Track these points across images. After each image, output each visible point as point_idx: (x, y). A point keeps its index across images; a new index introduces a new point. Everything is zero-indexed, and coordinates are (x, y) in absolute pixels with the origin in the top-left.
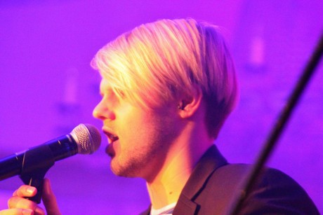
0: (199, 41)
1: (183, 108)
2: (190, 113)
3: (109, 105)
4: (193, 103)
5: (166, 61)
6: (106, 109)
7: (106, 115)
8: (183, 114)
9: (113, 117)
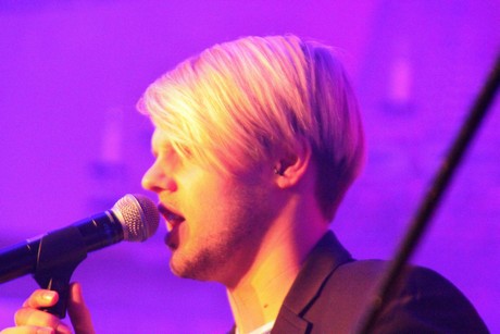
0: (304, 68)
1: (281, 173)
2: (293, 181)
3: (167, 170)
4: (297, 165)
5: (254, 100)
6: (162, 176)
7: (163, 184)
8: (281, 182)
9: (173, 187)
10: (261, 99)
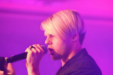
1: (73, 39)
2: (76, 40)
3: (50, 40)
4: (76, 37)
5: (66, 25)
6: (49, 41)
7: (50, 43)
8: (74, 40)
9: (52, 44)
10: (67, 25)
